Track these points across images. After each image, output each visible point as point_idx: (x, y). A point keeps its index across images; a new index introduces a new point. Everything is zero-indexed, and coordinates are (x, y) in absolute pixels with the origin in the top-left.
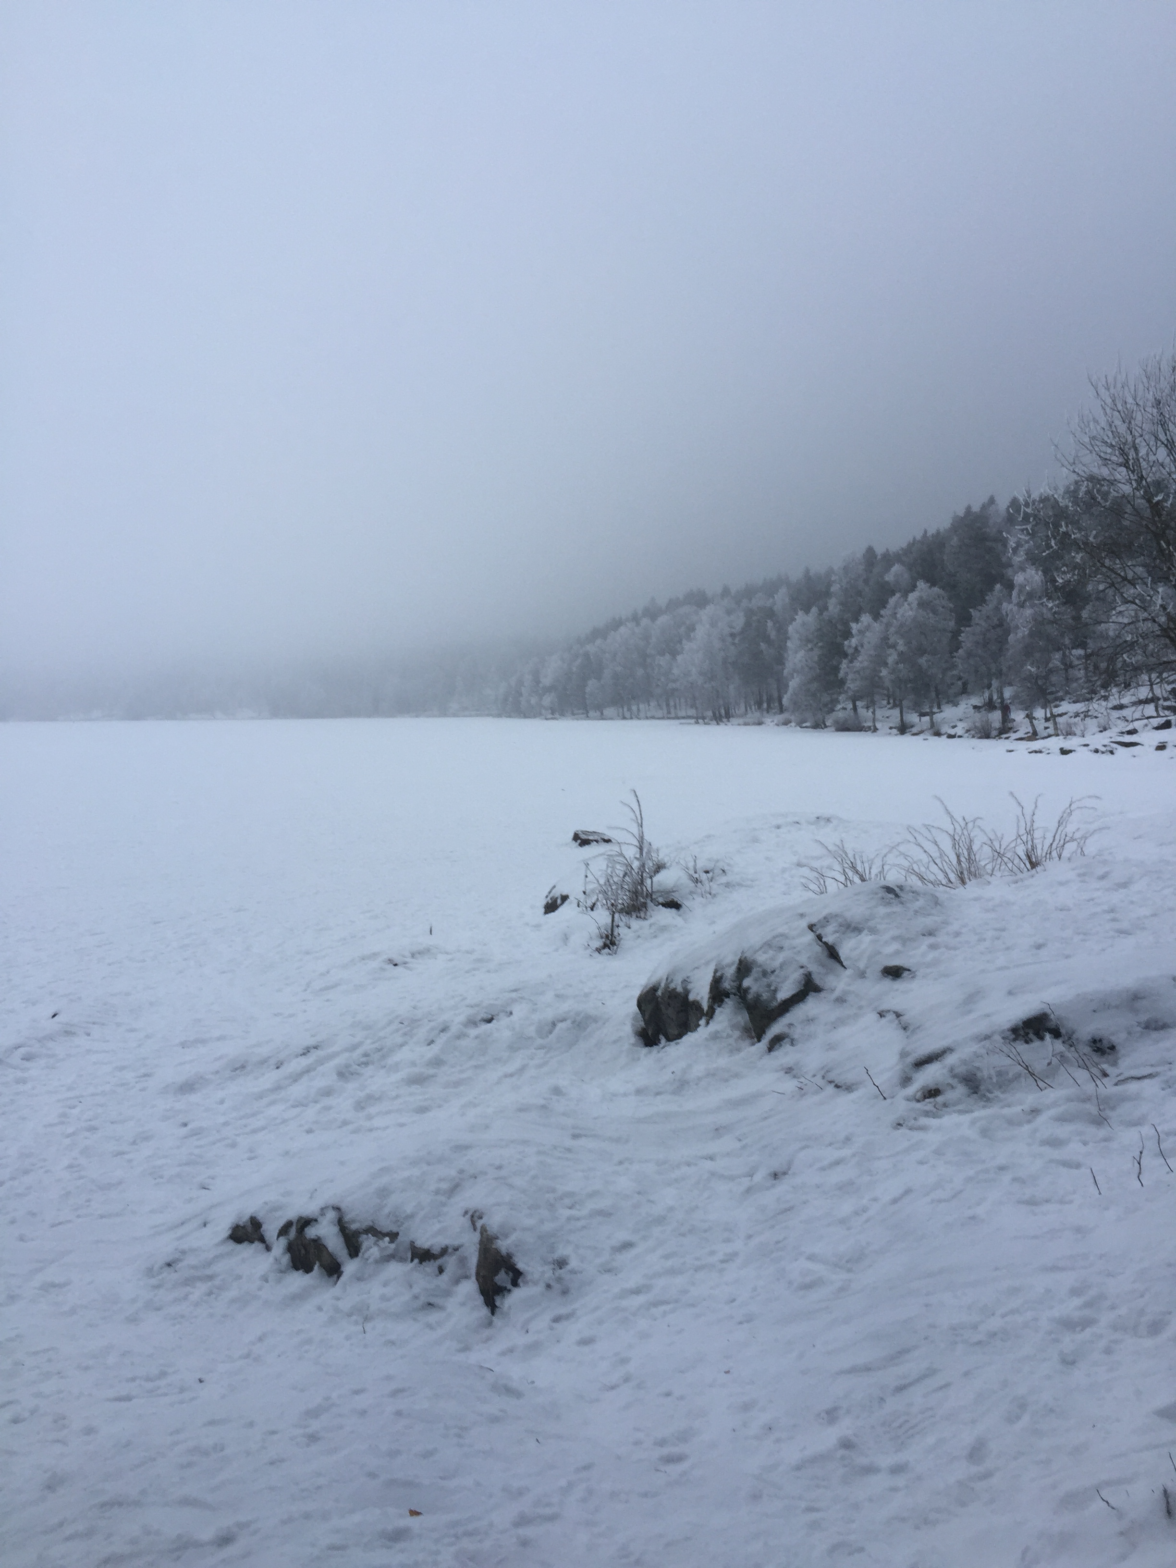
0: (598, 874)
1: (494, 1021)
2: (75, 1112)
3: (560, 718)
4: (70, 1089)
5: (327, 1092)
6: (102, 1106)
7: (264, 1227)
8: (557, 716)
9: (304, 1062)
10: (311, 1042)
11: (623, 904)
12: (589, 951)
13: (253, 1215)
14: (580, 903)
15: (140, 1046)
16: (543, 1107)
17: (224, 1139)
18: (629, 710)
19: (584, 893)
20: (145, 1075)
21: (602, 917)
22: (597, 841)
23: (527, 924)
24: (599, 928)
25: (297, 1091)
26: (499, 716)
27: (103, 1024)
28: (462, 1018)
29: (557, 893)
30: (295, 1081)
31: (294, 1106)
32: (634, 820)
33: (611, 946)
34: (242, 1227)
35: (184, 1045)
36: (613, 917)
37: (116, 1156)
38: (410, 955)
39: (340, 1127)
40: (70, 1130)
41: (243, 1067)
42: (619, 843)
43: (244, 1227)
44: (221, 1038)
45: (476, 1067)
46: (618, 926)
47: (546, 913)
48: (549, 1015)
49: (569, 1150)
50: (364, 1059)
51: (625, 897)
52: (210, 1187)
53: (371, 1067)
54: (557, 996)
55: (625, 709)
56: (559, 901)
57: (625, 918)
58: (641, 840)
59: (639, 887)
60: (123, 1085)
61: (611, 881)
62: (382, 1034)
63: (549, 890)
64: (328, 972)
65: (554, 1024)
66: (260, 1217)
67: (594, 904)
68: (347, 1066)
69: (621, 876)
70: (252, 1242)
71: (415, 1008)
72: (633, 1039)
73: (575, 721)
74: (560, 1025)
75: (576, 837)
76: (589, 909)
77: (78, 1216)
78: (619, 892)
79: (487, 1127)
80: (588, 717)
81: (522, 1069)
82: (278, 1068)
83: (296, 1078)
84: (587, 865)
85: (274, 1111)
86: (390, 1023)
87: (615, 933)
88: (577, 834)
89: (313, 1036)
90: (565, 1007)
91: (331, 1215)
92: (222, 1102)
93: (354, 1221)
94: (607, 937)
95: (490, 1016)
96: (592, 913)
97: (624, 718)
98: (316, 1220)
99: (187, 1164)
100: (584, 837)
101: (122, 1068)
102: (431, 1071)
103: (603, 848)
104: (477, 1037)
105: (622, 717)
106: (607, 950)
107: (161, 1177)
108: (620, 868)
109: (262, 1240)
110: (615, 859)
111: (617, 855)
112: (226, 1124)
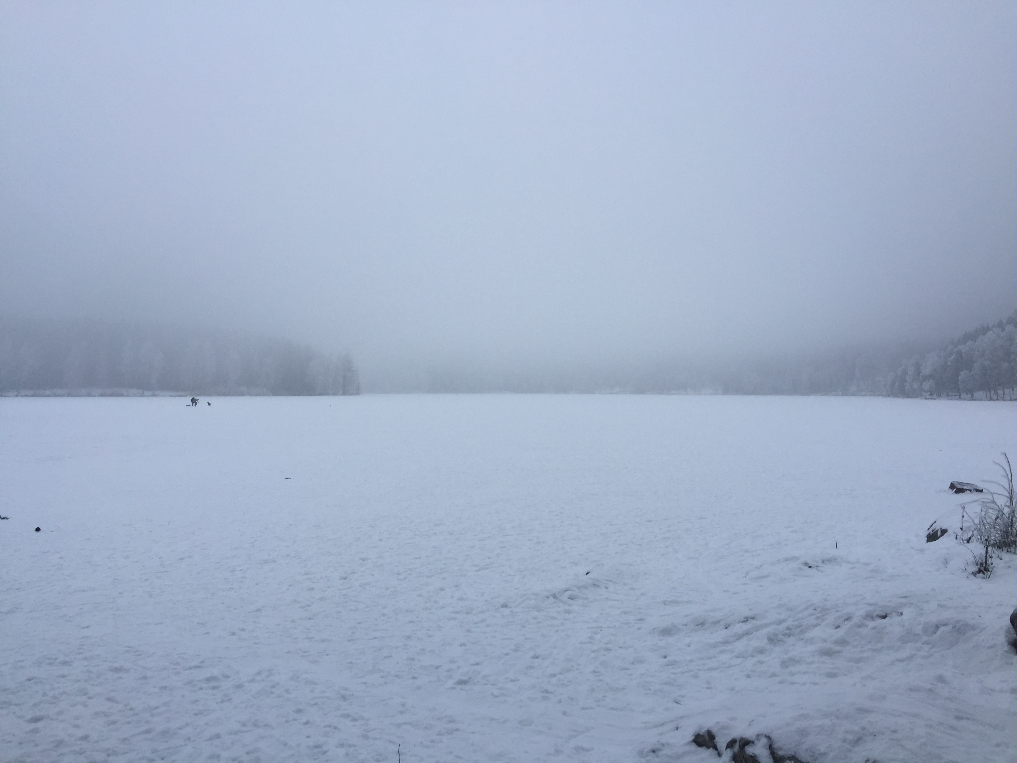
0: (973, 516)
1: (887, 618)
2: (598, 636)
3: (937, 399)
4: (596, 621)
5: (761, 651)
6: (613, 635)
7: (717, 739)
8: (935, 396)
9: (746, 627)
10: (748, 614)
11: (996, 541)
12: (965, 574)
13: (709, 729)
14: (958, 537)
15: (637, 600)
16: (930, 690)
17: (691, 671)
18: (996, 393)
19: (961, 529)
20: (640, 620)
21: (978, 549)
22: (970, 491)
23: (912, 548)
24: (975, 557)
25: (740, 646)
26: (889, 396)
27: (616, 583)
28: (862, 612)
29: (937, 527)
30: (738, 639)
31: (738, 657)
32: (1005, 476)
33: (985, 571)
34: (702, 736)
35: (665, 603)
36: (987, 549)
37: (622, 670)
38: (821, 561)
39: (770, 677)
40: (595, 648)
41: (703, 624)
42: (991, 493)
43: (703, 736)
44: (689, 602)
45: (874, 650)
46: (991, 557)
47: (928, 541)
48: (934, 619)
49: (953, 728)
50: (788, 632)
51: (997, 535)
52: (681, 703)
53: (792, 638)
54: (940, 606)
55: (992, 392)
56: (939, 533)
57: (997, 552)
58: (1011, 492)
59: (1010, 529)
60: (627, 624)
61: (985, 522)
62: (800, 615)
63: (931, 524)
64: (761, 566)
65: (937, 627)
66: (714, 731)
67: (970, 538)
68: (776, 635)
69: (994, 518)
70: (708, 747)
71: (825, 600)
72: (1006, 648)
73: (950, 401)
74: (943, 628)
75: (952, 486)
76: (965, 541)
77: (598, 706)
78: (992, 530)
79: (884, 698)
80: (960, 398)
81: (910, 658)
82: (726, 628)
83: (739, 637)
84: (964, 508)
85: (724, 657)
86: (807, 608)
87: (989, 562)
88: (953, 484)
89: (750, 610)
90: (945, 615)
91: (764, 741)
92: (689, 646)
93: (781, 749)
94: (982, 564)
95: (884, 614)
96: (968, 545)
97: (991, 399)
98: (753, 742)
99: (666, 684)
100: (959, 486)
101: (626, 613)
102: (838, 648)
103: (976, 496)
104: (874, 628)
105: (989, 399)
106: (981, 575)
107: (650, 690)
108: (992, 513)
109: (715, 748)
110: (988, 505)
111: (989, 502)
112: (691, 661)
